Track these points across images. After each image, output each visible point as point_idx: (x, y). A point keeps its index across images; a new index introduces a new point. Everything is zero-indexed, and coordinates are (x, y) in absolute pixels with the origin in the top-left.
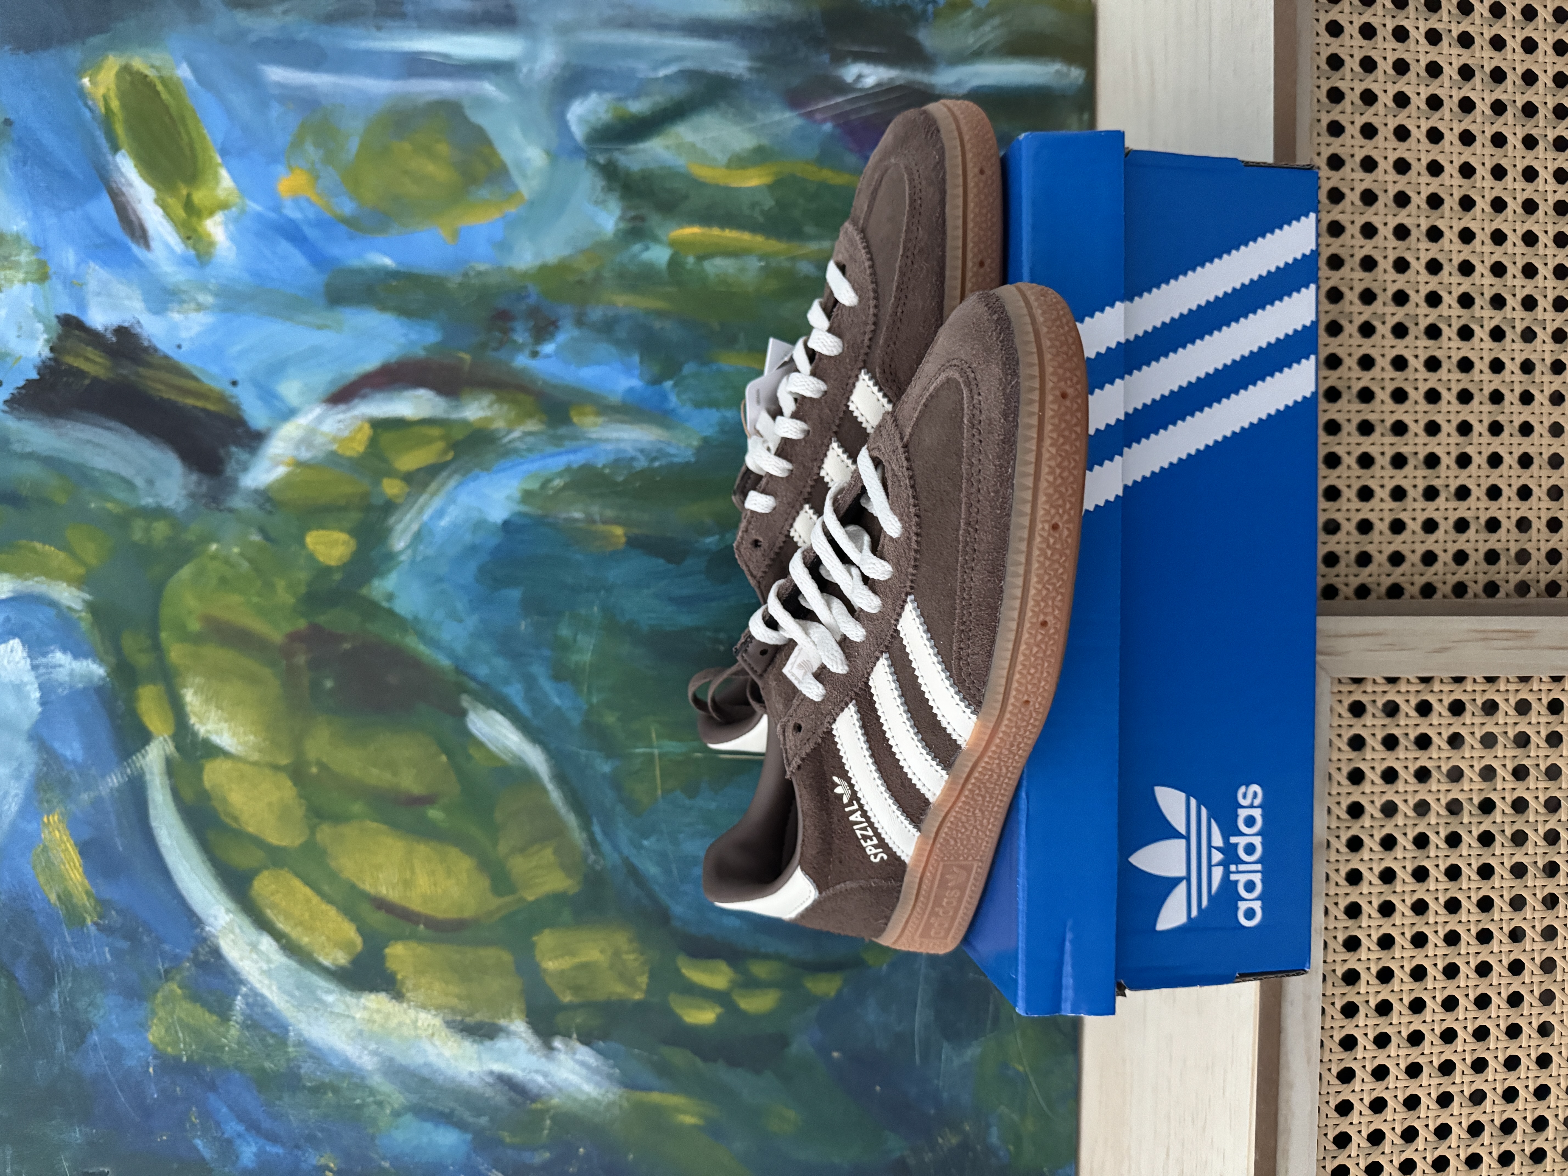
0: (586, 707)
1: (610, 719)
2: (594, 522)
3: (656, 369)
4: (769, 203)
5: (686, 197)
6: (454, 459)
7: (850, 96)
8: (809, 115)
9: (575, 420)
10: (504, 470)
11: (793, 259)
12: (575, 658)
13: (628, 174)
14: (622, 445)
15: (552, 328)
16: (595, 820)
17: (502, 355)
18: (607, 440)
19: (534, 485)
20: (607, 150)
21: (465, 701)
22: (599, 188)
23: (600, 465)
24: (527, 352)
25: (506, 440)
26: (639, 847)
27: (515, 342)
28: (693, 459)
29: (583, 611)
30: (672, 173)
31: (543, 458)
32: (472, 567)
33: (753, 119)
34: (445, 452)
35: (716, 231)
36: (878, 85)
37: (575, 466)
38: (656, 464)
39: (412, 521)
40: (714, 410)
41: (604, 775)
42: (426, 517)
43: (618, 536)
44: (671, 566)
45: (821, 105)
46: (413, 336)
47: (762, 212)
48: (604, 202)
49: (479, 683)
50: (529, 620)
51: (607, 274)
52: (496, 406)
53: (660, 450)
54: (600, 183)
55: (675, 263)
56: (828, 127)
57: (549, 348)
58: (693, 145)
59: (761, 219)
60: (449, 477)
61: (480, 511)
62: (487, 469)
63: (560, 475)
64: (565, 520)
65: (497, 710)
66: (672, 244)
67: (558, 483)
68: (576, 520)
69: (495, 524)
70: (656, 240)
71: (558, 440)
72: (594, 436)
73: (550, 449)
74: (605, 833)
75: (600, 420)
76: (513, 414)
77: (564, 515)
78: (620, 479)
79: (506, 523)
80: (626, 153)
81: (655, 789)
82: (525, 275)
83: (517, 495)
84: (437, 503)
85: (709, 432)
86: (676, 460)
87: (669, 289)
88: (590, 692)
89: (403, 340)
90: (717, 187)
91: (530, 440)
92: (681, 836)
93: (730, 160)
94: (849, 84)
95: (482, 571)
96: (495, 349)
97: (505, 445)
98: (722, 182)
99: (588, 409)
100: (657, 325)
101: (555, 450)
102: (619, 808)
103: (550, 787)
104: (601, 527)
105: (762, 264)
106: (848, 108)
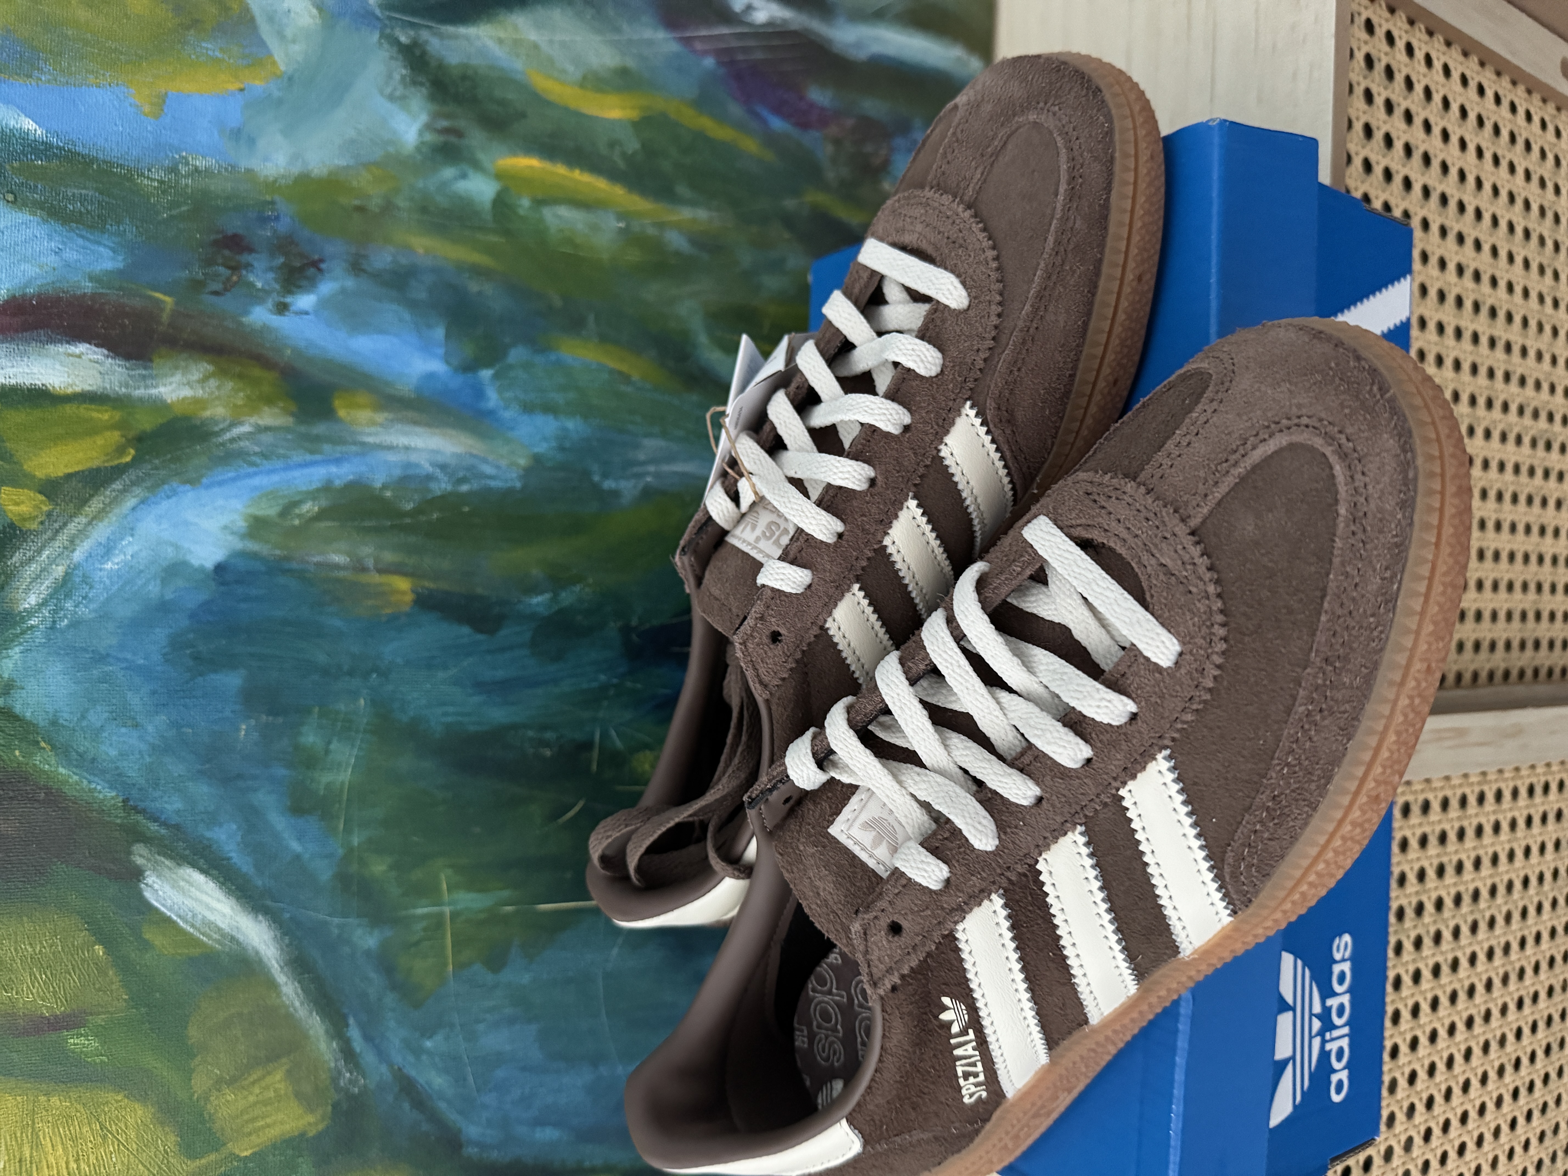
0: (341, 852)
1: (379, 867)
2: (364, 570)
3: (468, 350)
4: (633, 145)
5: (523, 115)
6: (136, 462)
7: (739, 30)
8: (687, 41)
9: (342, 413)
10: (221, 484)
11: (661, 226)
12: (325, 778)
13: (441, 66)
14: (414, 458)
15: (312, 270)
16: (351, 1021)
17: (227, 303)
18: (390, 448)
19: (270, 511)
20: (412, 25)
21: (140, 855)
22: (397, 77)
23: (378, 485)
24: (270, 304)
25: (228, 436)
26: (417, 1051)
27: (251, 285)
28: (518, 485)
29: (342, 707)
30: (506, 79)
31: (287, 468)
32: (160, 635)
33: (617, 30)
34: (120, 450)
35: (561, 169)
36: (770, 24)
37: (338, 483)
38: (465, 488)
39: (52, 561)
40: (550, 418)
41: (368, 953)
42: (78, 555)
43: (404, 593)
44: (480, 637)
45: (704, 32)
46: (71, 255)
47: (624, 155)
48: (403, 98)
49: (165, 824)
50: (253, 722)
51: (401, 202)
52: (213, 383)
53: (471, 468)
54: (400, 71)
55: (501, 202)
56: (709, 62)
57: (305, 301)
58: (536, 46)
59: (621, 165)
60: (125, 490)
61: (177, 547)
62: (193, 482)
63: (313, 495)
64: (318, 565)
65: (194, 865)
66: (499, 176)
67: (309, 508)
68: (337, 567)
69: (202, 569)
70: (477, 166)
71: (312, 443)
72: (370, 440)
73: (298, 457)
74: (367, 1038)
75: (380, 417)
76: (240, 399)
77: (317, 559)
78: (409, 506)
79: (220, 568)
80: (441, 36)
81: (445, 965)
82: (272, 185)
83: (241, 524)
84: (101, 532)
85: (541, 448)
86: (493, 484)
87: (494, 239)
88: (348, 830)
89: (52, 260)
90: (566, 109)
91: (267, 438)
92: (481, 1027)
93: (585, 78)
94: (737, 14)
95: (177, 644)
96: (216, 293)
97: (223, 444)
98: (573, 105)
99: (362, 398)
100: (474, 287)
101: (308, 457)
102: (390, 999)
103: (281, 978)
104: (376, 578)
105: (622, 225)
106: (735, 44)
